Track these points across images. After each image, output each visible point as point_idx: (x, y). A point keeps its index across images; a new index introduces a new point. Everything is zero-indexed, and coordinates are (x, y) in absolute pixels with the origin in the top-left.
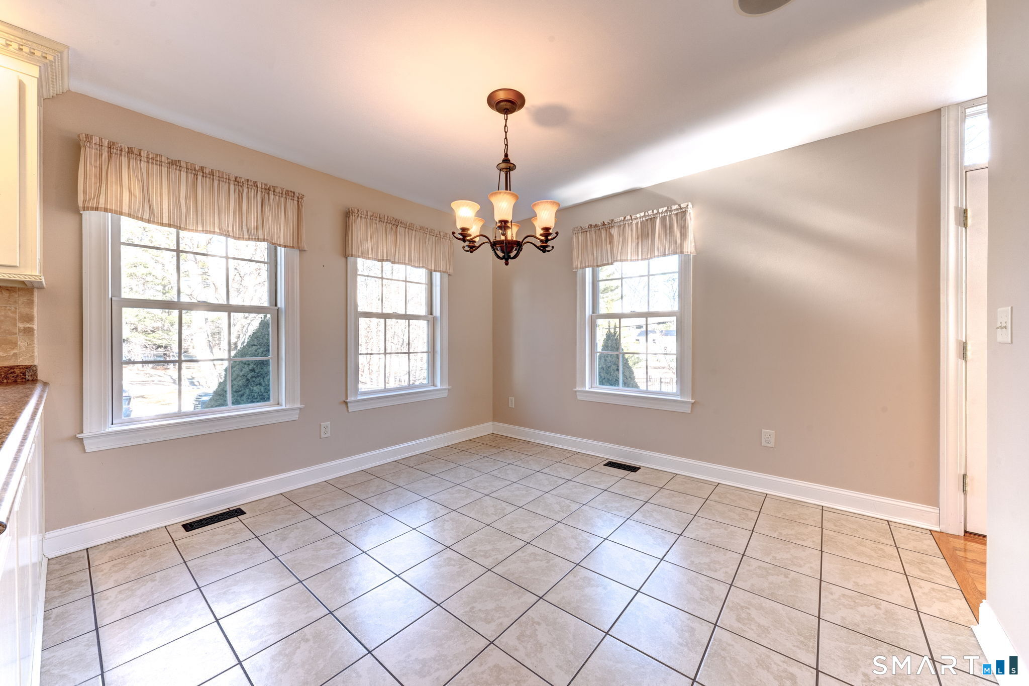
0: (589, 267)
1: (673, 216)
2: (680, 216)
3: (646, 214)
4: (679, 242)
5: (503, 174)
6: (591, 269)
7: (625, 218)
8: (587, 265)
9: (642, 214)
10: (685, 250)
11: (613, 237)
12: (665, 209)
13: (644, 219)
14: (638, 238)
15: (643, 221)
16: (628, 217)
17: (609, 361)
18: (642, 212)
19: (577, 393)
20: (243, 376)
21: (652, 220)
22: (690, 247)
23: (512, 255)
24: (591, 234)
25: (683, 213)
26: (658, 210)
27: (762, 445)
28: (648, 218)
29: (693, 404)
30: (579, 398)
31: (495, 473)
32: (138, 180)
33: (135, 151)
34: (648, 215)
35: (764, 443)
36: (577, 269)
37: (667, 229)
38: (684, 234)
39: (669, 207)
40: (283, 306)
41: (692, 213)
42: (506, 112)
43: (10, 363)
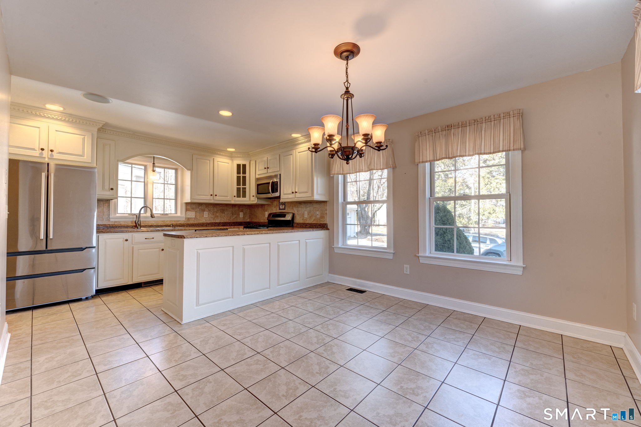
5: (345, 101)
42: (347, 58)
43: (324, 223)
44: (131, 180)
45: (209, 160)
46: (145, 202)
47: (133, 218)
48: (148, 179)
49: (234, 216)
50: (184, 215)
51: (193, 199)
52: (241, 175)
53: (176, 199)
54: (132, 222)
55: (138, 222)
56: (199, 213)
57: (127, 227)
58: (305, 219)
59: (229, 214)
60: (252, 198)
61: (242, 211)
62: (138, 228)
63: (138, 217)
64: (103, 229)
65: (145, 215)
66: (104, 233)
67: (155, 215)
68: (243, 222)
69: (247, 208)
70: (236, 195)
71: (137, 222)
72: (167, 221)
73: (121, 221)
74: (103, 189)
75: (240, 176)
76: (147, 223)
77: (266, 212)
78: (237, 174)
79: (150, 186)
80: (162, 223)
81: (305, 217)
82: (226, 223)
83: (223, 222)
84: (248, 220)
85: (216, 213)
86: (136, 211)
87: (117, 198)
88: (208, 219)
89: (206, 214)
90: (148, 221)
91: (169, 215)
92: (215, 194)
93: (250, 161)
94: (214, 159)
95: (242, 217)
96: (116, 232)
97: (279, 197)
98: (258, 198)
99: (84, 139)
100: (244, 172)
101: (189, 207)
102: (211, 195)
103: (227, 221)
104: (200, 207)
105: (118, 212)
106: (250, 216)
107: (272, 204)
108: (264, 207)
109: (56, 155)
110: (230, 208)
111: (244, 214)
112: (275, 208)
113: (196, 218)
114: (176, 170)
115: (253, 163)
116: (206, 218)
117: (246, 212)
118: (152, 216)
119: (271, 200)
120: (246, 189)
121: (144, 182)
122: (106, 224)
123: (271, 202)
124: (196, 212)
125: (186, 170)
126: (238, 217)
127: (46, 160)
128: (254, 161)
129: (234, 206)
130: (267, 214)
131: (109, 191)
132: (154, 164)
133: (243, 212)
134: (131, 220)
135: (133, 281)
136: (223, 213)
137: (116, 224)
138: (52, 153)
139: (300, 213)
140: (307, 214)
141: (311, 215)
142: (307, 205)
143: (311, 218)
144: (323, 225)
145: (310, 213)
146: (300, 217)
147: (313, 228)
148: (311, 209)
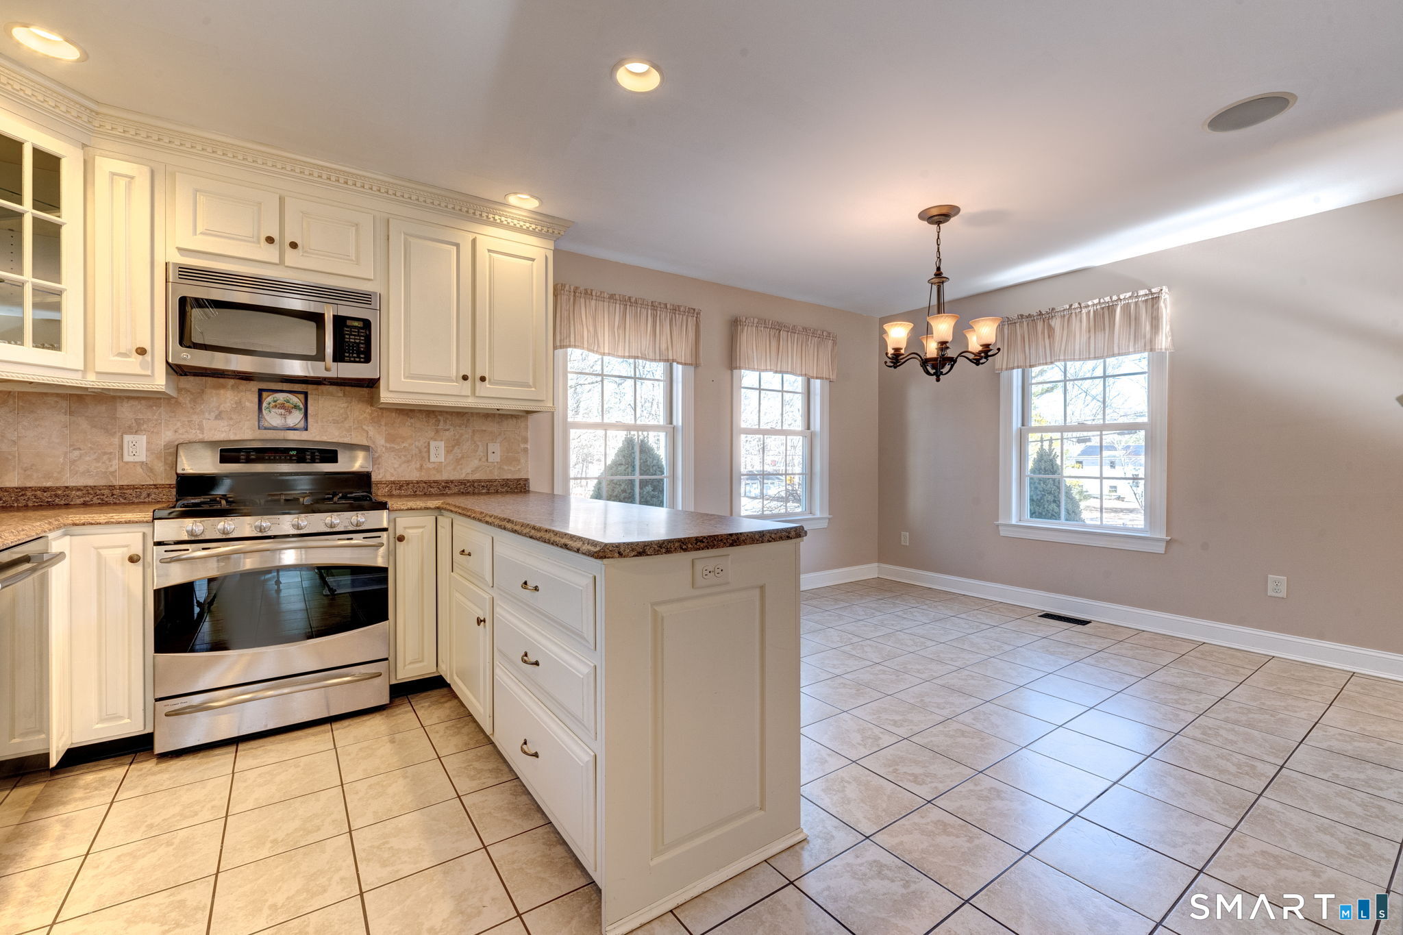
0: (1018, 367)
1: (1141, 304)
2: (1150, 303)
3: (1102, 301)
4: (1148, 336)
5: (935, 288)
6: (1020, 370)
7: (1071, 306)
8: (1016, 365)
9: (1096, 301)
10: (1158, 346)
11: (1054, 330)
12: (1129, 294)
13: (1098, 307)
14: (1089, 331)
15: (1097, 309)
16: (1076, 305)
17: (1041, 489)
18: (1096, 299)
19: (1000, 528)
20: (616, 496)
21: (1111, 309)
22: (1164, 341)
23: (945, 370)
24: (1021, 327)
25: (1154, 300)
26: (1118, 296)
27: (1269, 594)
28: (1104, 306)
29: (1168, 542)
30: (1002, 533)
31: (900, 613)
32: (591, 317)
33: (589, 291)
34: (1105, 302)
35: (1270, 593)
36: (1002, 369)
37: (1131, 318)
38: (1155, 326)
39: (1135, 291)
40: (680, 424)
41: (1166, 297)
42: (939, 223)
43: (516, 477)
58: (431, 466)
77: (128, 437)
81: (433, 459)
108: (102, 408)
139: (407, 445)
140: (442, 452)
141: (460, 456)
142: (442, 422)
143: (462, 464)
144: (520, 484)
145: (457, 447)
146: (405, 462)
147: (480, 494)
148: (461, 435)
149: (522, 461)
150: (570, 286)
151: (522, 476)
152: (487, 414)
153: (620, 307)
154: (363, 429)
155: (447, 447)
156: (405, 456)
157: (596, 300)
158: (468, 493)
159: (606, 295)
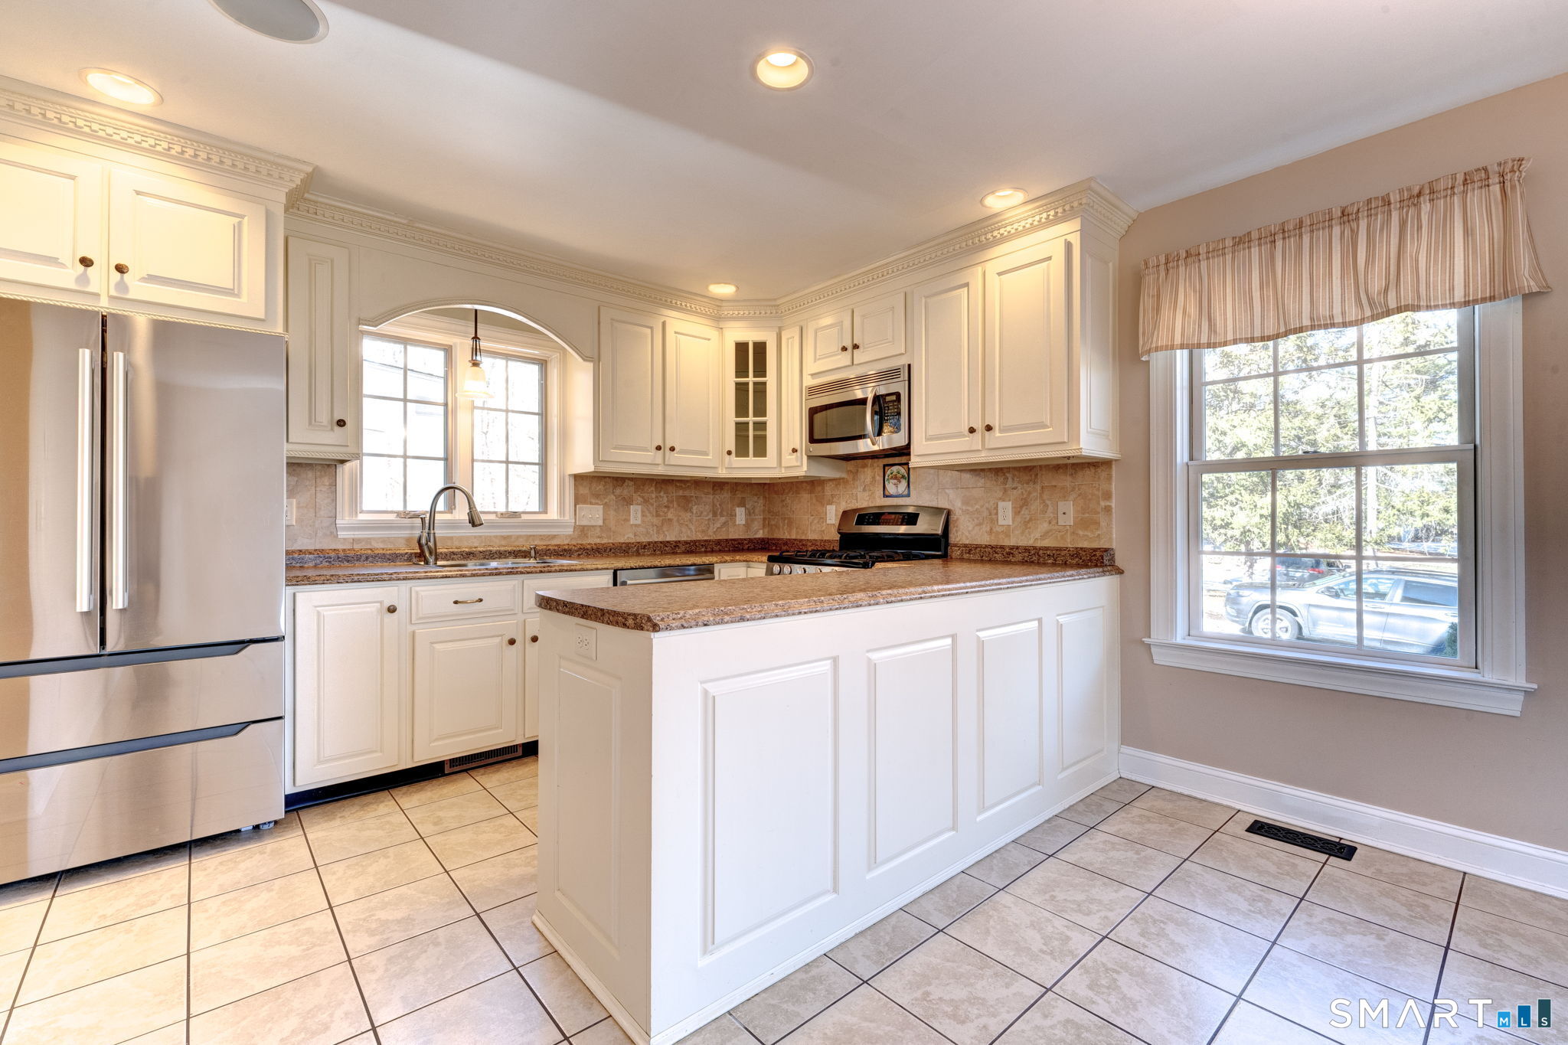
32: (1195, 291)
33: (1193, 252)
43: (1095, 545)
44: (402, 397)
45: (651, 328)
46: (448, 472)
47: (412, 528)
48: (456, 392)
49: (718, 519)
50: (568, 517)
51: (602, 461)
52: (751, 379)
53: (543, 465)
54: (408, 540)
55: (428, 540)
56: (615, 510)
57: (393, 558)
58: (999, 529)
59: (705, 513)
60: (789, 459)
61: (742, 504)
62: (427, 563)
63: (427, 525)
64: (315, 566)
65: (452, 519)
66: (315, 583)
67: (483, 517)
68: (745, 540)
69: (756, 495)
70: (733, 450)
71: (423, 541)
72: (518, 537)
73: (374, 539)
74: (310, 423)
75: (747, 384)
76: (457, 543)
77: (828, 507)
78: (737, 377)
79: (463, 419)
80: (503, 543)
81: (1001, 522)
82: (695, 542)
83: (685, 538)
84: (760, 535)
85: (666, 510)
86: (420, 503)
87: (358, 456)
88: (642, 529)
89: (636, 513)
90: (460, 539)
91: (524, 517)
92: (668, 446)
93: (780, 329)
94: (664, 324)
95: (744, 522)
96: (356, 578)
97: (905, 451)
98: (810, 457)
99: (238, 230)
100: (760, 370)
101: (584, 491)
102: (659, 448)
103: (700, 537)
104: (618, 491)
105: (364, 509)
106: (764, 519)
107: (854, 479)
108: (820, 488)
109: (138, 290)
110: (708, 493)
111: (749, 513)
112: (864, 490)
113: (605, 528)
114: (543, 364)
115: (790, 336)
116: (636, 525)
117: (754, 508)
118: (474, 522)
119: (851, 465)
120: (765, 429)
121: (446, 405)
122: (325, 547)
123: (849, 472)
124: (606, 505)
125: (580, 360)
126: (730, 524)
127: (104, 305)
128: (797, 329)
129: (718, 485)
130: (832, 515)
131: (332, 429)
132: (476, 338)
133: (744, 506)
134: (406, 533)
135: (416, 760)
136: (686, 511)
137: (357, 547)
138: (122, 278)
139: (979, 507)
140: (1010, 513)
141: (1028, 517)
142: (1010, 480)
143: (1030, 528)
144: (1095, 555)
145: (1025, 507)
146: (977, 525)
147: (1045, 564)
148: (1030, 493)
149: (1103, 524)
150: (1157, 257)
151: (1103, 544)
152: (1058, 465)
153: (1260, 251)
154: (945, 493)
155: (1015, 507)
156: (978, 519)
157: (1208, 258)
158: (1032, 562)
159: (1229, 243)
